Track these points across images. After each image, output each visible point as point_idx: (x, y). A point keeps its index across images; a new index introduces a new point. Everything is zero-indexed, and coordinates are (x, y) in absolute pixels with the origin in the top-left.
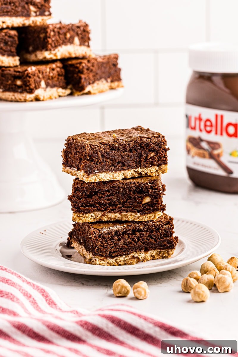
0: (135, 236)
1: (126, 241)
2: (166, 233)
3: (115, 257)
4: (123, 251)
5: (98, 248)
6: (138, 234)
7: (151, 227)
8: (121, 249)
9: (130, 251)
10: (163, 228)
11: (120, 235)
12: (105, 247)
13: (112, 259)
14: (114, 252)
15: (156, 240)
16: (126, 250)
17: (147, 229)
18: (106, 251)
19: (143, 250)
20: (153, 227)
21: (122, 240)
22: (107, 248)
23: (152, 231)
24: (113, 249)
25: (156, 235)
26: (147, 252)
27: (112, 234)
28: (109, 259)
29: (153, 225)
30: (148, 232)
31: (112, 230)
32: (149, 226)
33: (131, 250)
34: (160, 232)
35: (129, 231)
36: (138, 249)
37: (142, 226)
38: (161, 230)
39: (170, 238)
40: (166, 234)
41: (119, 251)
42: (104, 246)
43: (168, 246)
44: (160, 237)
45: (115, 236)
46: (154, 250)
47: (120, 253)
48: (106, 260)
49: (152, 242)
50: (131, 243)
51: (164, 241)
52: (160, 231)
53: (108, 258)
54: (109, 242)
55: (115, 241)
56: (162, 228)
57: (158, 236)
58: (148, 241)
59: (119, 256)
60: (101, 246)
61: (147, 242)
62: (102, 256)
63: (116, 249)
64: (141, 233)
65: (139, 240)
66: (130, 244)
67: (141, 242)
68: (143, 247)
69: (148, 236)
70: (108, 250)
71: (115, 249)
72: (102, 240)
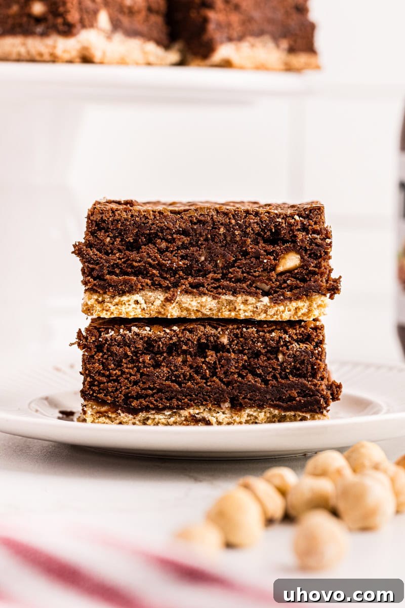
0: (203, 360)
1: (177, 371)
2: (298, 366)
3: (141, 410)
4: (166, 398)
5: (94, 380)
6: (211, 357)
7: (254, 343)
8: (159, 391)
9: (186, 400)
10: (288, 349)
11: (161, 354)
12: (115, 381)
13: (131, 416)
14: (138, 397)
15: (266, 382)
16: (176, 395)
17: (242, 346)
18: (117, 390)
19: (227, 405)
20: (259, 344)
21: (163, 366)
22: (121, 383)
23: (257, 354)
24: (137, 389)
25: (266, 367)
26: (240, 410)
27: (136, 348)
28: (122, 415)
29: (260, 337)
30: (245, 354)
31: (137, 334)
32: (246, 339)
33: (188, 397)
34: (280, 360)
35: (186, 344)
36: (210, 397)
37: (226, 336)
38: (284, 354)
39: (311, 381)
40: (298, 369)
41: (152, 395)
42: (110, 375)
43: (300, 401)
44: (280, 374)
45: (145, 354)
46: (261, 407)
47: (156, 401)
48: (113, 416)
49: (254, 386)
50: (191, 378)
51: (292, 386)
52: (280, 357)
53: (119, 411)
54: (127, 368)
55: (145, 367)
56: (285, 348)
57: (274, 369)
58: (240, 379)
59: (153, 409)
60: (103, 375)
61: (236, 381)
62: (103, 403)
63: (145, 389)
64: (222, 357)
65: (214, 374)
66: (189, 380)
67: (221, 380)
68: (226, 396)
69: (244, 367)
70: (121, 387)
71: (142, 389)
72: (107, 359)
